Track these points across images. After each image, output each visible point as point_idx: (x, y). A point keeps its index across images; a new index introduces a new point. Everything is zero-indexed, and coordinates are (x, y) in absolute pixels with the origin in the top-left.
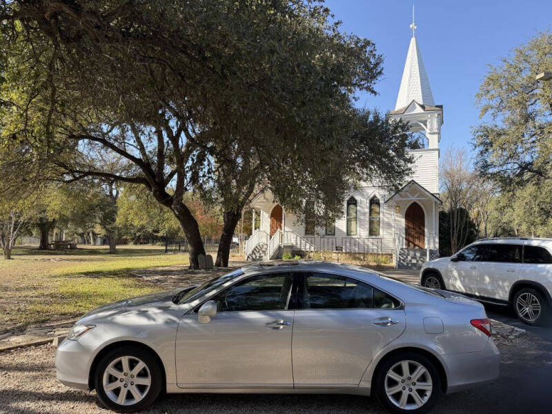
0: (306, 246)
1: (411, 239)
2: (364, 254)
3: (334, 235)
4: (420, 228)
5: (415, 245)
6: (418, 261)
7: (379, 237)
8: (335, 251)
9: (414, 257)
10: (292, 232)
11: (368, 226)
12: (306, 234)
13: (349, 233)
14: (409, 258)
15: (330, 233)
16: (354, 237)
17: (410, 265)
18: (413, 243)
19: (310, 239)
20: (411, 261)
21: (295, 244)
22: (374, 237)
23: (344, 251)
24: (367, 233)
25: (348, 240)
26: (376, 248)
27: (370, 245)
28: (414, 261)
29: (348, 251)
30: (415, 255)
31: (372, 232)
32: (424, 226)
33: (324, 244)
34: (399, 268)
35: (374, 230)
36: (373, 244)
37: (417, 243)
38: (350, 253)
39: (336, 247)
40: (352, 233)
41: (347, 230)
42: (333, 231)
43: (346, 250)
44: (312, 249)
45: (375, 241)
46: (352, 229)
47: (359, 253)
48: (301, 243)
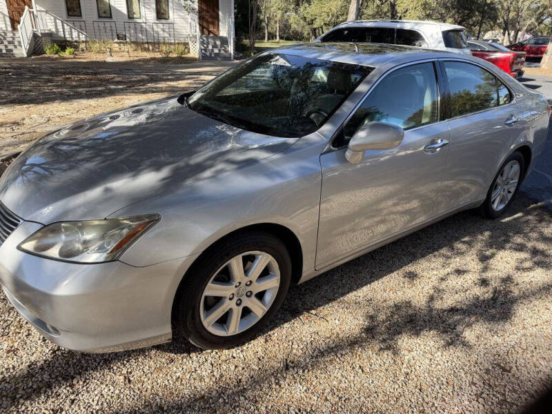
0: (72, 34)
1: (205, 25)
2: (154, 44)
3: (111, 17)
4: (214, 11)
5: (210, 32)
6: (220, 50)
7: (169, 21)
8: (116, 40)
9: (215, 46)
10: (47, 12)
11: (154, 6)
12: (69, 15)
13: (130, 15)
14: (210, 47)
15: (104, 15)
16: (139, 21)
17: (213, 55)
18: (208, 29)
19: (77, 23)
20: (213, 50)
21: (54, 30)
22: (163, 21)
23: (128, 40)
24: (154, 15)
25: (132, 25)
26: (168, 35)
27: (161, 32)
28: (216, 51)
29: (133, 40)
30: (215, 43)
31: (161, 15)
32: (218, 8)
33: (99, 30)
34: (203, 59)
35: (162, 11)
36: (164, 30)
37: (211, 29)
38: (136, 43)
39: (118, 35)
40: (135, 16)
41: (128, 12)
42: (108, 12)
43: (130, 39)
44: (83, 38)
45: (166, 27)
46: (134, 11)
47: (147, 43)
48: (63, 28)
